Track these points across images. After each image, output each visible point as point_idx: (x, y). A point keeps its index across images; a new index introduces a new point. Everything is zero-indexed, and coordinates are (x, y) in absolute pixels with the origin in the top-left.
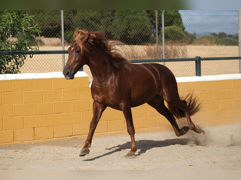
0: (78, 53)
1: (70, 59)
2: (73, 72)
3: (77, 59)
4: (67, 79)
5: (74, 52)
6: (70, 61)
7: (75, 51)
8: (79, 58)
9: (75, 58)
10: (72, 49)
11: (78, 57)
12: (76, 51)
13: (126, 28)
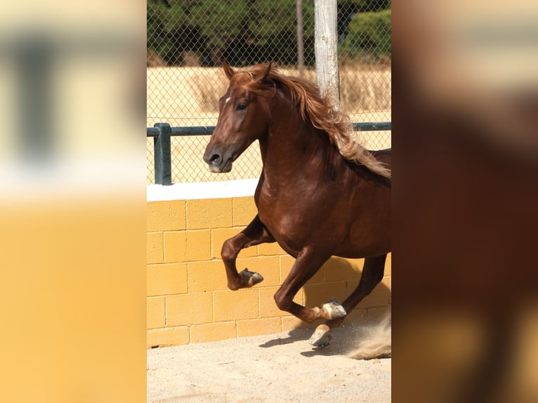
0: (240, 112)
1: (221, 125)
2: (228, 155)
3: (237, 126)
4: (214, 172)
5: (231, 109)
6: (222, 129)
7: (232, 106)
8: (243, 122)
9: (234, 124)
10: (228, 100)
11: (240, 121)
12: (236, 107)
13: (243, 14)
